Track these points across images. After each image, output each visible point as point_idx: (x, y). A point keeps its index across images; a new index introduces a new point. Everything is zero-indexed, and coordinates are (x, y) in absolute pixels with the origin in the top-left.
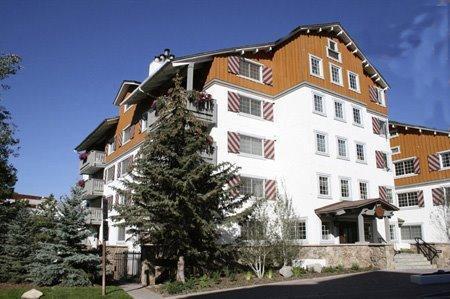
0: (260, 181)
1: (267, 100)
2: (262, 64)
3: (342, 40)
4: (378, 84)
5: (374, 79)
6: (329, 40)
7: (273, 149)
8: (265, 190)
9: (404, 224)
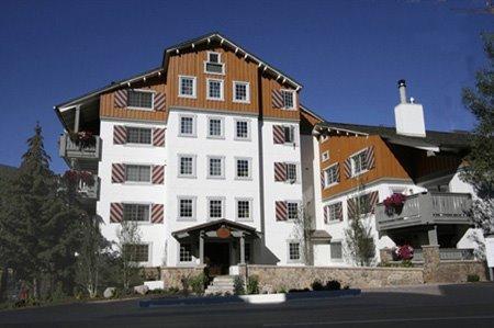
0: (148, 207)
1: (158, 127)
2: (153, 90)
3: (227, 48)
4: (287, 85)
5: (280, 81)
6: (209, 53)
7: (163, 174)
8: (150, 215)
9: (332, 241)
